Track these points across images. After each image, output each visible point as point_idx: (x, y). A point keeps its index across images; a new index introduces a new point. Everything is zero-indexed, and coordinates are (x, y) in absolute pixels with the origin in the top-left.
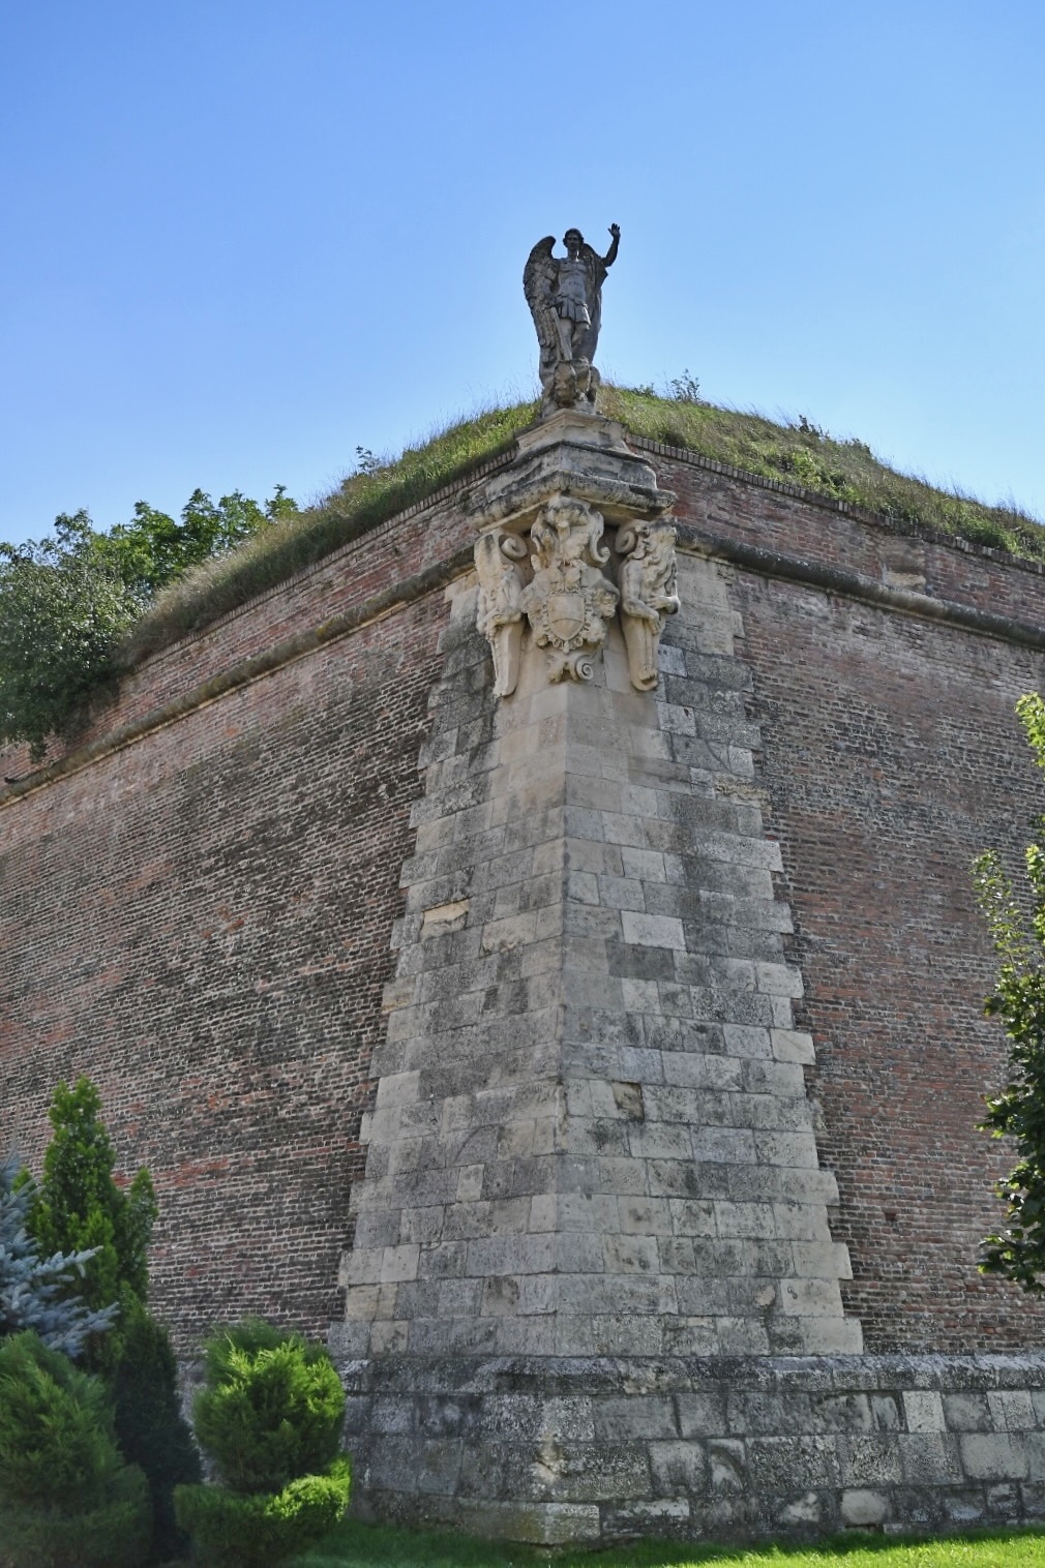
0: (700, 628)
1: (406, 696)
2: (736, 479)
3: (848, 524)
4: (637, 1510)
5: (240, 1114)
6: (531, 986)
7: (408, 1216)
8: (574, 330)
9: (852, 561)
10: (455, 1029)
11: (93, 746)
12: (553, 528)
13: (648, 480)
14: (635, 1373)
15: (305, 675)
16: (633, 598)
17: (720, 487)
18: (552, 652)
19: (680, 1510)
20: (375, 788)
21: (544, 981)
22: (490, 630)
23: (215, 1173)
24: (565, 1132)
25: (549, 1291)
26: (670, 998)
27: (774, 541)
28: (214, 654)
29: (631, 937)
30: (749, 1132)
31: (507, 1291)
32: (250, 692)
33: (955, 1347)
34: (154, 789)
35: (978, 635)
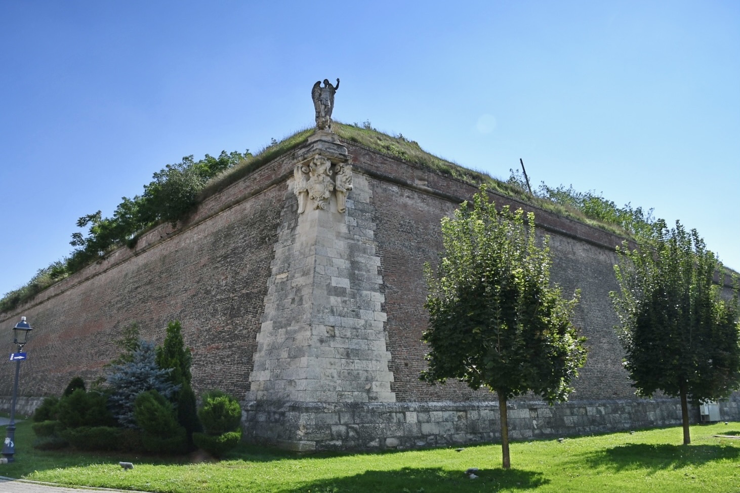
0: (359, 195)
1: (275, 212)
2: (373, 152)
3: (406, 166)
4: (327, 443)
5: (225, 332)
6: (304, 298)
7: (268, 362)
8: (325, 108)
9: (406, 177)
10: (283, 309)
11: (190, 224)
12: (316, 165)
13: (345, 152)
14: (328, 406)
15: (248, 205)
16: (339, 186)
17: (367, 154)
18: (315, 201)
19: (339, 443)
20: (265, 239)
21: (308, 296)
22: (297, 194)
23: (218, 348)
24: (311, 340)
25: (304, 384)
26: (345, 302)
27: (383, 170)
28: (224, 198)
29: (334, 284)
30: (366, 341)
31: (293, 384)
32: (233, 210)
33: (422, 400)
34: (206, 237)
35: (443, 199)
